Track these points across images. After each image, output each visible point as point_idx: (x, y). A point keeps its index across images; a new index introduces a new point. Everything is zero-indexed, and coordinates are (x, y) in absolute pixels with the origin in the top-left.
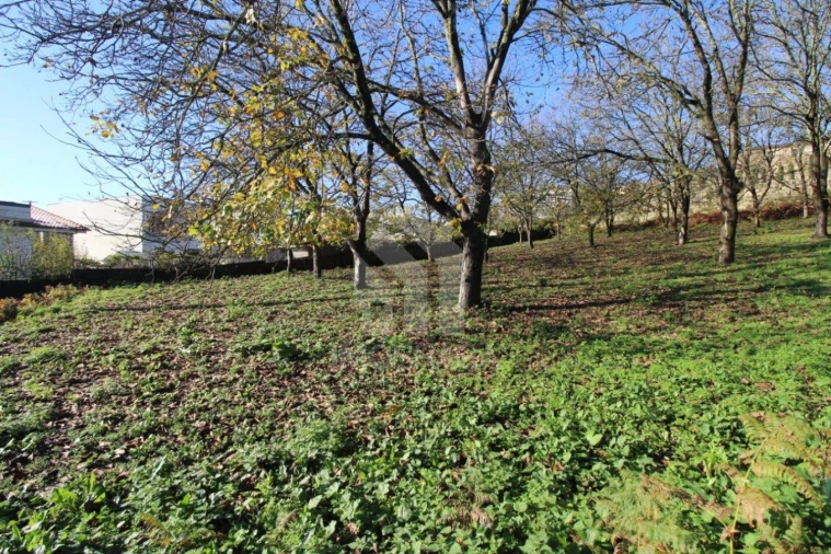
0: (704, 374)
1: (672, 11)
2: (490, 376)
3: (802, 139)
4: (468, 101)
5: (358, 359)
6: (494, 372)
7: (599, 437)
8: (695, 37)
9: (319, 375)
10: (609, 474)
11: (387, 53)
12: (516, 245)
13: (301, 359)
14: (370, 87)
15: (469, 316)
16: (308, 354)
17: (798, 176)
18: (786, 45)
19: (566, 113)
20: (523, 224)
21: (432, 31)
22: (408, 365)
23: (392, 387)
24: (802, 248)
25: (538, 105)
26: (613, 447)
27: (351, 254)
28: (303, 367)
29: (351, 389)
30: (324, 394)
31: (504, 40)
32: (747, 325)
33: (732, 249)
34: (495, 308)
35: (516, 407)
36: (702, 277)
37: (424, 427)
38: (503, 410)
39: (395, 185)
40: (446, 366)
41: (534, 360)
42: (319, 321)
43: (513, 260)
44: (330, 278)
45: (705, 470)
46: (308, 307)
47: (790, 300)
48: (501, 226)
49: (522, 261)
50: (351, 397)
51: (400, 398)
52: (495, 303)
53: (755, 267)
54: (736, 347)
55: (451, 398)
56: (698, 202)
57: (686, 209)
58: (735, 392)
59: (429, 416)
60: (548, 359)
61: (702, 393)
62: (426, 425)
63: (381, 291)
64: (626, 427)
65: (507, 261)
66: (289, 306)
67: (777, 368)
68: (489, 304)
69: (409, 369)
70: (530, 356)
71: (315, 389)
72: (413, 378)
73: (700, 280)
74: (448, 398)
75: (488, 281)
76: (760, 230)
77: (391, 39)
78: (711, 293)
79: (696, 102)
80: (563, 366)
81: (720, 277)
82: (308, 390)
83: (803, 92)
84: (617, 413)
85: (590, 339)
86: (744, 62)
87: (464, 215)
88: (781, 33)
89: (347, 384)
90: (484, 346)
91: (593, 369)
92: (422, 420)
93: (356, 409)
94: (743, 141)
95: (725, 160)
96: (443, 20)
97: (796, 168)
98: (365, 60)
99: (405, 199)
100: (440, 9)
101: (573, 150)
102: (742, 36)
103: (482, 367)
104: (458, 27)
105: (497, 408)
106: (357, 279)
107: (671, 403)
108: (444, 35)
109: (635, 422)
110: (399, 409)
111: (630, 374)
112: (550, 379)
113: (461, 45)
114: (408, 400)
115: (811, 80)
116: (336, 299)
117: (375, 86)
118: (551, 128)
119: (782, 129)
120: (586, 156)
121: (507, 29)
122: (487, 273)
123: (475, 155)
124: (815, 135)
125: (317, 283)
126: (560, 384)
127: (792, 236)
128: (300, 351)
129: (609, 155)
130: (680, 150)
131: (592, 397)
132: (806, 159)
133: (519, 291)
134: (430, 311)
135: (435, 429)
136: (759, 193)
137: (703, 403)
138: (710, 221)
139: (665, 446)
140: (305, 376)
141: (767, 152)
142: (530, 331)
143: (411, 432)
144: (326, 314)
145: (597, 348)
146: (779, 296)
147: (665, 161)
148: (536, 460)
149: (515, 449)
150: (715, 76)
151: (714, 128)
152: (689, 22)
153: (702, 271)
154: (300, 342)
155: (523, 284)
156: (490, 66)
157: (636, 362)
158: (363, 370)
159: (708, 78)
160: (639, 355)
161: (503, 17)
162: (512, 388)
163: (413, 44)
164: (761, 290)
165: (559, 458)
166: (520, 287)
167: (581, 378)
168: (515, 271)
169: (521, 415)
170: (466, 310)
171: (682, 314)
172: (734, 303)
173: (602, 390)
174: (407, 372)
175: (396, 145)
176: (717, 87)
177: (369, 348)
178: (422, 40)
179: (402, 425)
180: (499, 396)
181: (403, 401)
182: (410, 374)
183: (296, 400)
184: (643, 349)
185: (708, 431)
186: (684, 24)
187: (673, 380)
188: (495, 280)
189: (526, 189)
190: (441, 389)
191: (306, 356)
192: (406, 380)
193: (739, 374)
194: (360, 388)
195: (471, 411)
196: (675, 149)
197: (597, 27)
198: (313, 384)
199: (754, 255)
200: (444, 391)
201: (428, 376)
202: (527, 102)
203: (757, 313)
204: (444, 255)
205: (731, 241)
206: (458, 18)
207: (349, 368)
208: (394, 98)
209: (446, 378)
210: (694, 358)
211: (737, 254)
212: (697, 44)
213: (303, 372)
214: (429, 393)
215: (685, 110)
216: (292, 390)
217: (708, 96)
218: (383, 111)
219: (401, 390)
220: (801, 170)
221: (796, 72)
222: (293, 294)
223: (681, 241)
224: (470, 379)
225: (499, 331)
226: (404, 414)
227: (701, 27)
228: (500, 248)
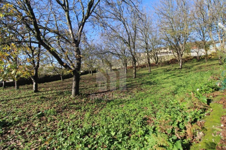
0: (134, 107)
1: (121, 22)
2: (83, 118)
3: (145, 52)
4: (73, 36)
5: (35, 121)
6: (84, 117)
7: (115, 133)
8: (126, 29)
9: (17, 131)
10: (118, 144)
11: (46, 18)
12: (88, 75)
13: (8, 126)
14: (39, 27)
15: (75, 99)
16: (11, 123)
17: (145, 59)
18: (142, 33)
19: (100, 41)
20: (90, 69)
21: (61, 13)
22: (55, 120)
23: (48, 130)
24: (147, 74)
25: (93, 39)
26: (118, 135)
27: (32, 81)
28: (9, 129)
29: (31, 135)
30: (19, 139)
31: (83, 21)
32: (141, 93)
33: (135, 75)
35: (92, 128)
36: (131, 82)
38: (88, 130)
39: (49, 57)
40: (69, 117)
41: (95, 110)
42: (17, 107)
43: (88, 79)
44: (23, 89)
45: (139, 136)
46: (12, 102)
47: (147, 86)
48: (84, 69)
49: (90, 79)
50: (31, 138)
51: (52, 134)
52: (83, 94)
53: (140, 79)
54: (139, 99)
56: (128, 64)
57: (126, 66)
58: (141, 111)
59: (63, 139)
60: (99, 109)
61: (135, 113)
62: (62, 143)
63: (44, 92)
64: (120, 127)
65: (86, 79)
66: (3, 102)
67: (147, 103)
68: (81, 94)
70: (94, 109)
71: (15, 138)
72: (57, 125)
73: (130, 82)
74: (70, 130)
75: (81, 86)
76: (140, 70)
77: (47, 13)
78: (133, 86)
79: (127, 43)
80: (103, 111)
81: (134, 81)
82: (11, 139)
83: (145, 43)
84: (118, 123)
85: (109, 101)
86: (135, 36)
87: (73, 68)
88: (141, 31)
89: (30, 133)
90: (81, 108)
91: (111, 110)
92: (61, 142)
93: (34, 143)
94: (136, 52)
95: (133, 56)
96: (65, 12)
97: (144, 57)
98: (37, 18)
99: (53, 62)
100: (64, 9)
101: (101, 51)
102: (135, 30)
103: (80, 116)
104: (69, 15)
105: (86, 130)
106: (34, 89)
107: (129, 117)
108: (65, 16)
109: (122, 125)
110: (51, 139)
111: (119, 111)
112: (100, 116)
113: (71, 20)
114: (55, 134)
115: (146, 41)
116: (25, 97)
117: (41, 27)
118: (96, 45)
119: (142, 50)
120: (105, 53)
121: (84, 18)
122: (81, 84)
123: (76, 51)
124: (147, 52)
125: (17, 91)
126: (103, 117)
127: (145, 72)
128: (8, 122)
129: (110, 53)
130: (124, 53)
131: (111, 120)
132: (146, 56)
133: (90, 89)
134: (62, 98)
135: (66, 144)
136: (139, 63)
137: (135, 115)
138: (131, 68)
139: (129, 130)
140: (10, 133)
141: (140, 54)
142: (93, 101)
143: (57, 147)
144: (20, 104)
145: (111, 104)
146: (145, 85)
147: (122, 55)
148: (99, 146)
149: (92, 144)
150: (130, 38)
151: (131, 49)
152: (125, 25)
153: (131, 80)
154: (8, 118)
155: (91, 86)
156: (80, 27)
157: (120, 106)
158: (37, 125)
159: (129, 38)
160: (121, 104)
161: (83, 15)
162: (90, 121)
163: (55, 16)
164: (141, 84)
165: (105, 143)
166: (90, 87)
167: (108, 114)
168: (88, 82)
169: (93, 130)
170: (74, 97)
171: (128, 91)
172: (137, 88)
173: (113, 117)
174: (54, 123)
175: (49, 46)
176: (131, 40)
177: (39, 116)
178: (58, 16)
179: (53, 146)
180: (86, 126)
182: (56, 123)
183: (5, 146)
184: (121, 103)
185: (138, 124)
186: (124, 26)
187: (129, 110)
188: (83, 85)
189: (90, 60)
190: (67, 127)
191: (11, 124)
192: (54, 126)
193: (141, 106)
194: (35, 133)
195: (78, 133)
196: (123, 52)
197: (106, 22)
198: (14, 136)
199: (139, 76)
200: (68, 128)
201: (62, 123)
202: (90, 38)
203: (142, 90)
204: (67, 78)
205: (135, 73)
206: (70, 12)
207: (31, 126)
208: (48, 31)
209: (69, 122)
210: (132, 103)
211: (136, 76)
212: (127, 30)
213: (9, 131)
214: (62, 130)
215: (125, 44)
216: (3, 141)
217: (129, 42)
218: (44, 35)
219: (52, 131)
220: (145, 58)
221: (144, 39)
222: (5, 97)
223: (126, 73)
224: (77, 121)
225: (85, 102)
226: (53, 140)
227: (127, 27)
228: (84, 75)
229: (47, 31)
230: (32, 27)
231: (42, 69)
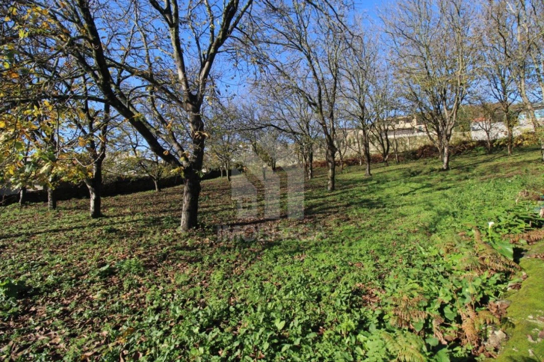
0: (331, 262)
1: (302, 53)
2: (207, 284)
3: (359, 128)
4: (187, 86)
5: (94, 287)
6: (210, 280)
7: (283, 323)
8: (314, 70)
9: (50, 310)
10: (292, 351)
11: (123, 41)
12: (219, 179)
13: (31, 296)
14: (108, 62)
15: (189, 236)
16: (39, 289)
17: (357, 145)
18: (351, 81)
19: (248, 99)
20: (223, 165)
21: (160, 31)
22: (140, 286)
23: (125, 310)
24: (362, 181)
25: (232, 94)
26: (292, 328)
27: (88, 190)
28: (33, 303)
29: (85, 319)
30: (56, 329)
31: (212, 51)
32: (346, 228)
33: (333, 183)
34: (208, 228)
35: (227, 310)
36: (321, 199)
37: (155, 344)
38: (218, 314)
39: (129, 135)
40: (173, 281)
41: (236, 266)
42: (52, 252)
43: (217, 190)
44: (65, 209)
45: (343, 333)
46: (40, 238)
47: (361, 211)
48: (209, 166)
49: (223, 190)
50: (85, 327)
51: (133, 319)
52: (207, 223)
53: (343, 193)
54: (342, 242)
55: (178, 311)
56: (316, 156)
57: (311, 160)
58: (347, 271)
59: (160, 333)
60: (245, 263)
61: (332, 275)
62: (158, 342)
63: (116, 218)
64: (297, 310)
65: (214, 190)
66: (19, 239)
67: (362, 253)
68: (203, 225)
69: (141, 289)
70: (233, 262)
71: (46, 325)
72: (144, 297)
73: (321, 200)
74: (175, 312)
75: (202, 204)
76: (344, 171)
77: (127, 30)
78: (327, 208)
79: (315, 104)
80: (255, 267)
81: (330, 199)
82: (38, 328)
83: (358, 104)
84: (290, 299)
85: (270, 245)
86: (335, 87)
87: (184, 163)
88: (349, 75)
89: (81, 314)
90: (201, 259)
91: (273, 268)
92: (154, 339)
93: (90, 339)
94: (335, 126)
95: (329, 136)
96: (170, 29)
97: (356, 140)
98: (104, 41)
99: (137, 145)
100: (167, 20)
101: (252, 122)
102: (334, 74)
103: (200, 277)
104: (180, 35)
105: (214, 314)
106: (92, 209)
107: (318, 285)
108: (169, 37)
109: (302, 304)
110: (132, 331)
111: (294, 269)
112: (248, 280)
113: (182, 46)
114: (140, 320)
115: (361, 100)
116: (71, 229)
117: (113, 63)
118: (240, 108)
119: (350, 122)
120: (261, 128)
121: (214, 44)
122: (201, 200)
123: (193, 123)
124: (364, 126)
125: (51, 214)
126: (255, 283)
127: (357, 175)
128: (30, 287)
129: (273, 128)
130: (308, 128)
131: (275, 290)
132: (359, 137)
133: (223, 213)
134: (158, 234)
135: (166, 345)
136: (342, 153)
137: (333, 282)
138: (322, 166)
139: (319, 318)
140: (35, 312)
141: (344, 131)
142: (232, 243)
143: (144, 352)
144: (60, 244)
145: (274, 251)
146: (356, 209)
147: (302, 134)
148: (246, 355)
149: (229, 347)
150: (323, 91)
151: (323, 120)
152: (311, 62)
153: (321, 195)
154: (30, 277)
155: (225, 207)
156: (203, 65)
157: (296, 259)
158: (98, 296)
159: (320, 93)
160: (297, 253)
161: (211, 36)
162: (223, 293)
163: (145, 38)
164: (348, 205)
165: (260, 348)
166: (223, 210)
167: (267, 276)
168: (219, 197)
169: (231, 315)
170: (187, 231)
171: (315, 222)
172: (338, 214)
173: (280, 283)
174: (139, 292)
175: (131, 109)
176: (324, 98)
177: (103, 275)
178: (152, 37)
179: (136, 348)
180: (214, 303)
181: (136, 322)
182: (142, 294)
183: (23, 343)
184: (299, 249)
185: (340, 303)
186: (309, 63)
187: (317, 269)
188: (206, 205)
189: (226, 144)
190: (169, 304)
191: (37, 291)
192: (138, 300)
193: (347, 259)
194: (95, 316)
195: (194, 321)
196: (305, 127)
197: (265, 54)
198: (44, 320)
199: (342, 186)
200: (172, 307)
201: (158, 294)
202: (226, 91)
203: (349, 219)
204: (168, 186)
205: (333, 178)
206: (180, 28)
207: (83, 297)
208: (128, 74)
209: (173, 291)
210: (324, 251)
211: (335, 184)
212: (315, 74)
213: (33, 309)
214: (158, 310)
215: (309, 108)
216: (19, 332)
217: (320, 102)
218: (119, 81)
219: (135, 311)
220: (358, 142)
221: (355, 95)
222: (24, 226)
223: (310, 177)
224: (192, 291)
225: (211, 245)
226: (137, 335)
227: (316, 66)
228: (209, 180)
229: (125, 73)
230: (92, 62)
231: (111, 163)
